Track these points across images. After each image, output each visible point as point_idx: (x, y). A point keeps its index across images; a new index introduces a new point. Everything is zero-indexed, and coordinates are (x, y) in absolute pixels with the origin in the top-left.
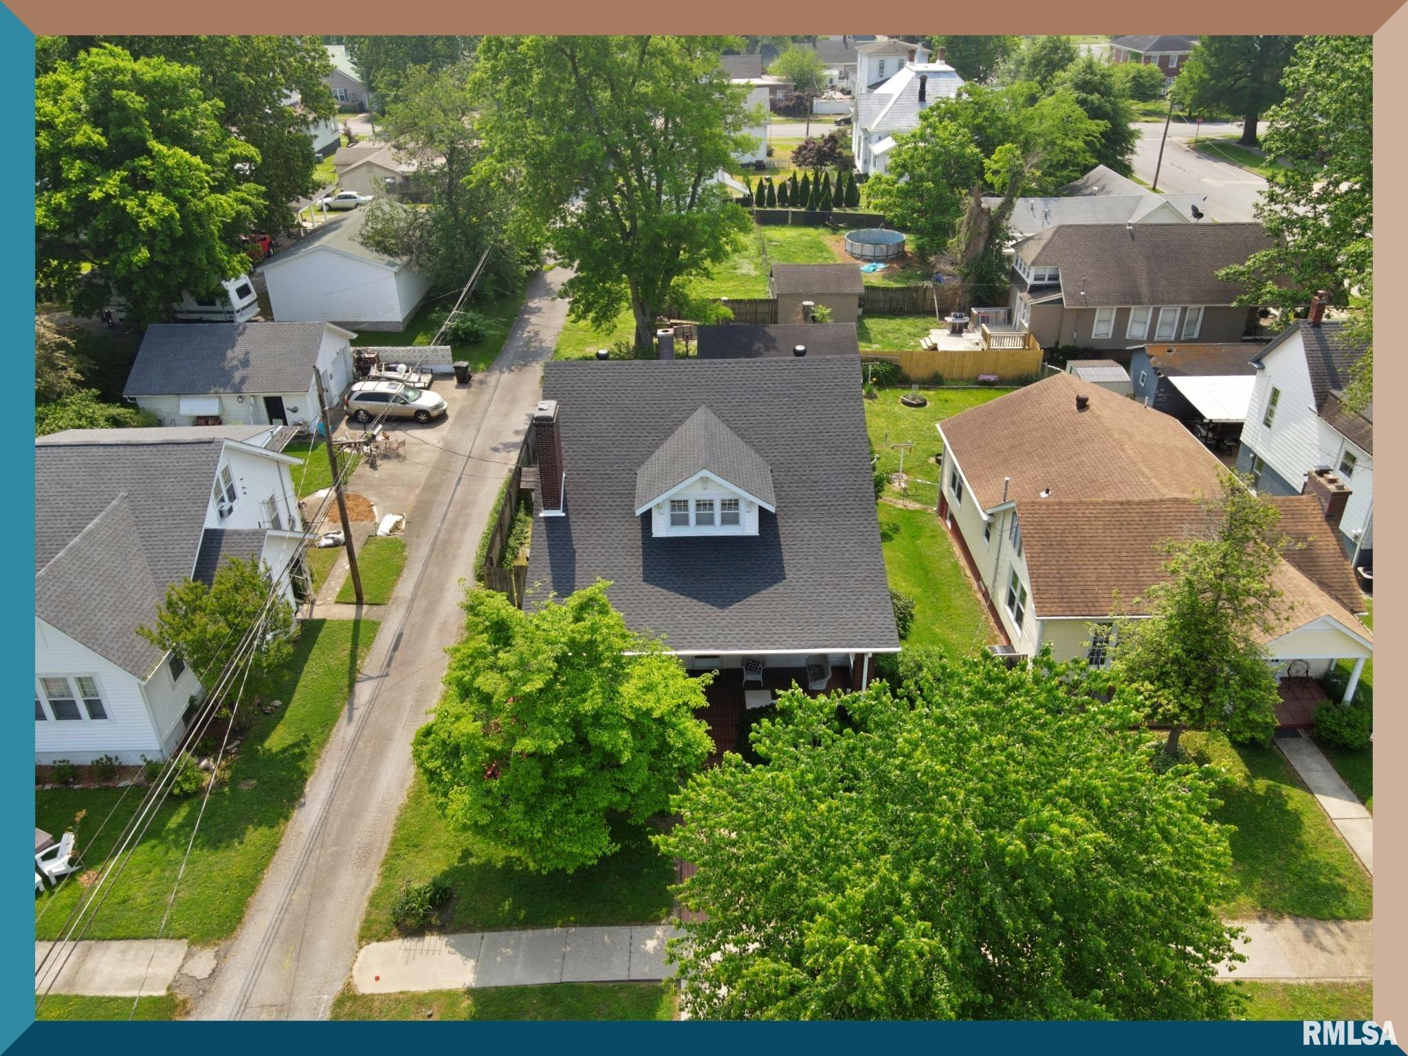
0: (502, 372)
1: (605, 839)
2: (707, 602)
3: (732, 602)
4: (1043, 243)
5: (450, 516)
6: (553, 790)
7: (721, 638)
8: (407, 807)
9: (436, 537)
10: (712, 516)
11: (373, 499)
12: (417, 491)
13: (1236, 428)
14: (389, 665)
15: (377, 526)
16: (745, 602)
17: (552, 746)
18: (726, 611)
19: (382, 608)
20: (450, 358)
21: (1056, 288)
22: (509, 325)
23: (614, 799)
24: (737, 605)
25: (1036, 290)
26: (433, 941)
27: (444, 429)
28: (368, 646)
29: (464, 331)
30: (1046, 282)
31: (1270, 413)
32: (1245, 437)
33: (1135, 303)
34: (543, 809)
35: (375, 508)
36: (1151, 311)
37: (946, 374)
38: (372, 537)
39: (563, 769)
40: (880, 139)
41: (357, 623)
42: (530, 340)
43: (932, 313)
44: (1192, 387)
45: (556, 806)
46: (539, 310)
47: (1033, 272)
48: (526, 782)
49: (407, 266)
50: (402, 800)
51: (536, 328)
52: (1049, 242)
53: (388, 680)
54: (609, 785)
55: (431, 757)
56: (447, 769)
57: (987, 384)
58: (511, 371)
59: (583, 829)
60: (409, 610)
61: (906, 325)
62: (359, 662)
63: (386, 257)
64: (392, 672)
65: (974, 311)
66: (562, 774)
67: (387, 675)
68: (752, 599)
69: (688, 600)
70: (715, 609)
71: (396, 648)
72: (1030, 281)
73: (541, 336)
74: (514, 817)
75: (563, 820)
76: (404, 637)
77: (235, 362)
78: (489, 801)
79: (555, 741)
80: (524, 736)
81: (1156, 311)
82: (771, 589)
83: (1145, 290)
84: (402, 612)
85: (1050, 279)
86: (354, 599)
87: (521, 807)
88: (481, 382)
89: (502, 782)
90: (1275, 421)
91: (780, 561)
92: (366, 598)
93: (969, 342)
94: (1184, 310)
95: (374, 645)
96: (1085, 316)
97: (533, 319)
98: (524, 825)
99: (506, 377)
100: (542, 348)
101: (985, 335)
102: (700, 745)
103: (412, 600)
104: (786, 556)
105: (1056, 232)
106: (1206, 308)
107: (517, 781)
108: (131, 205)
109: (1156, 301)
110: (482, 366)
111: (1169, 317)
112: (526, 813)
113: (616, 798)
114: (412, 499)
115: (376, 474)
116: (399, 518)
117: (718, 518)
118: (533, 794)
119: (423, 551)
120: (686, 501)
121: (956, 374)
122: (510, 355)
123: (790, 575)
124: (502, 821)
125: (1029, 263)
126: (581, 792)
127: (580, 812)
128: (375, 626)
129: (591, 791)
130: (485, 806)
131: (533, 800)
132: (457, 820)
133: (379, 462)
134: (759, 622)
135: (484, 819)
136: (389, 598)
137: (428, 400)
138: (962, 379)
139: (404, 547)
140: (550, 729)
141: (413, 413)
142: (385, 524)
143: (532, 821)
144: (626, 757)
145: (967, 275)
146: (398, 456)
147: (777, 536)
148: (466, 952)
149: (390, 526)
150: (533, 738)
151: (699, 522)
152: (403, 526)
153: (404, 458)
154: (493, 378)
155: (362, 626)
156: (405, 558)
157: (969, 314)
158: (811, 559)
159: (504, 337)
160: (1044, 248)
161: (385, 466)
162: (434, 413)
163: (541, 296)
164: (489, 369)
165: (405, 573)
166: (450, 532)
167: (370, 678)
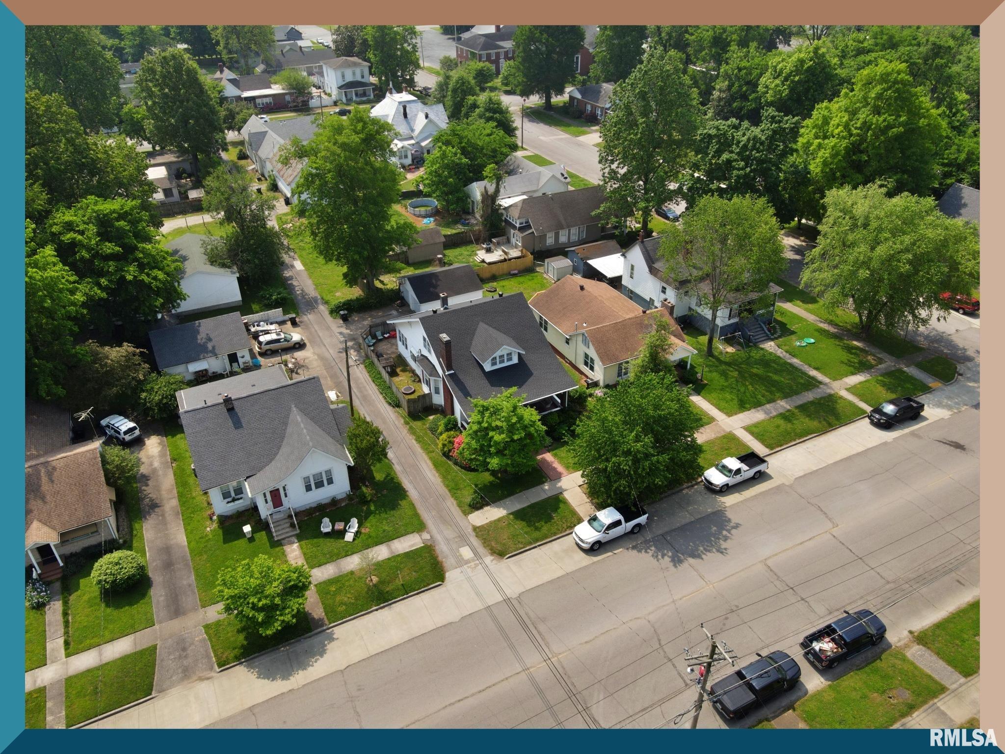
8: (443, 481)
10: (504, 360)
12: (329, 379)
13: (619, 278)
20: (282, 314)
21: (529, 227)
25: (522, 229)
26: (486, 508)
27: (310, 349)
30: (524, 225)
31: (632, 273)
32: (623, 282)
33: (560, 229)
36: (567, 230)
37: (497, 274)
43: (471, 242)
44: (598, 263)
47: (518, 222)
50: (439, 480)
52: (522, 207)
53: (394, 449)
57: (515, 275)
61: (463, 251)
65: (494, 240)
68: (527, 383)
72: (518, 225)
77: (204, 340)
81: (569, 230)
82: (531, 378)
83: (563, 222)
85: (526, 224)
90: (635, 276)
91: (528, 369)
93: (496, 256)
94: (579, 228)
96: (543, 237)
101: (503, 251)
104: (530, 367)
105: (523, 203)
106: (587, 226)
108: (144, 277)
109: (569, 227)
111: (574, 230)
114: (330, 383)
116: (334, 392)
117: (506, 360)
120: (495, 357)
121: (501, 273)
122: (301, 305)
123: (535, 372)
125: (517, 217)
137: (296, 337)
138: (503, 274)
142: (332, 396)
145: (486, 225)
147: (525, 362)
148: (498, 507)
149: (335, 395)
151: (500, 363)
152: (339, 394)
157: (491, 242)
159: (291, 296)
160: (521, 211)
161: (302, 372)
162: (302, 343)
164: (299, 315)
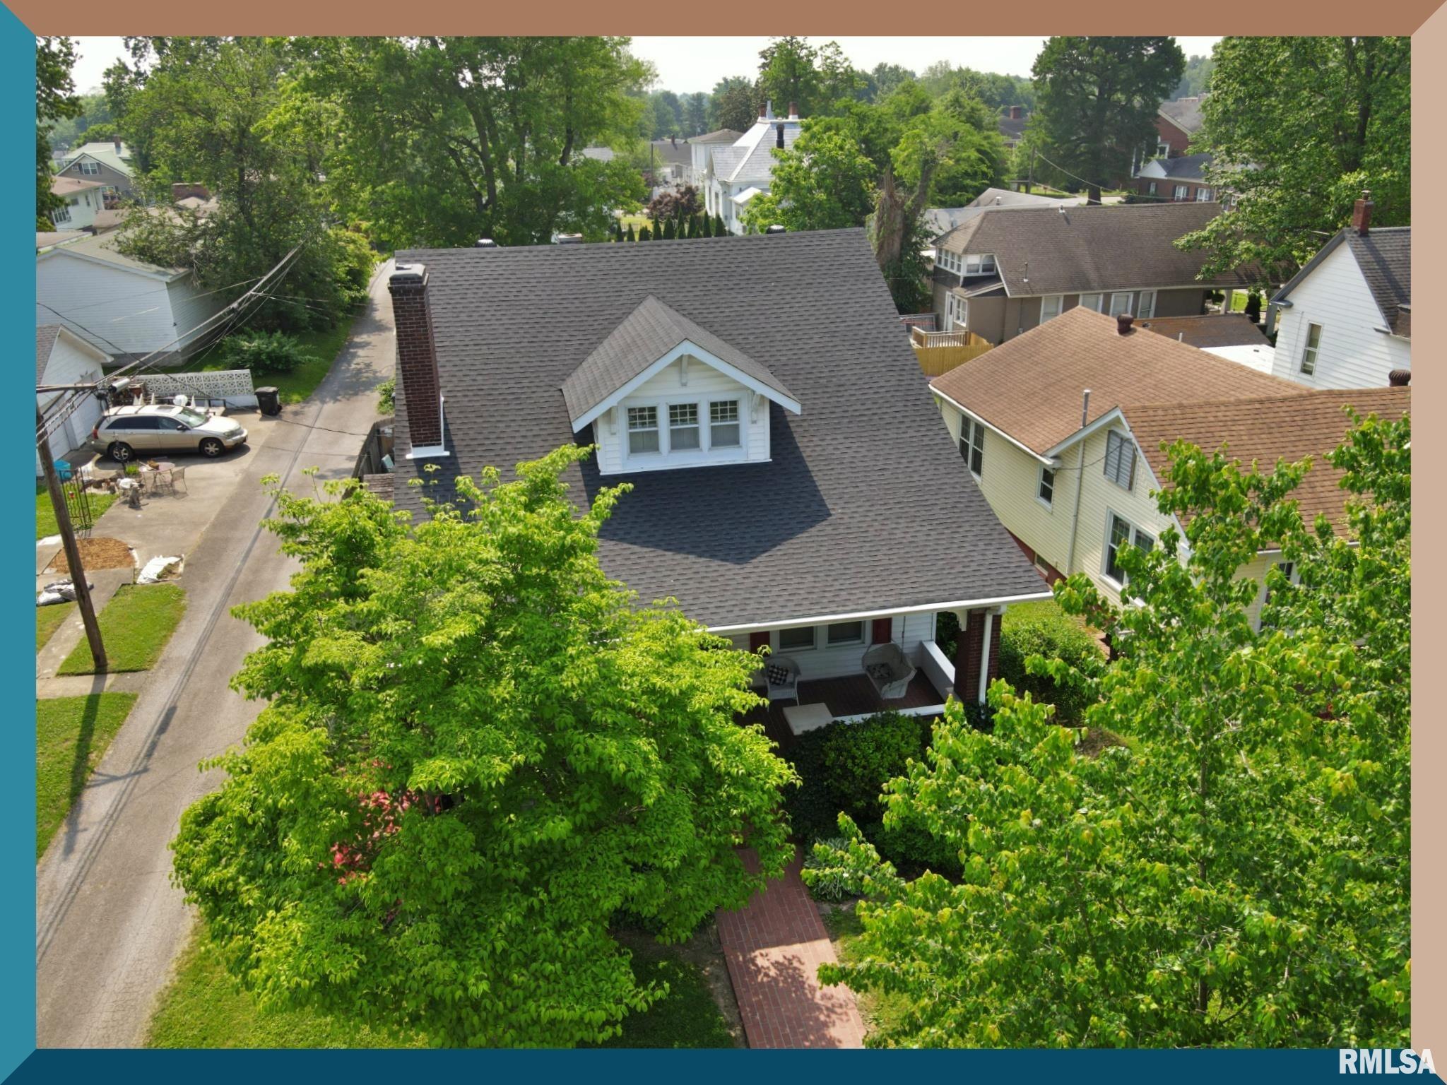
0: (323, 402)
1: (625, 980)
2: (713, 556)
3: (754, 554)
4: (971, 231)
5: (256, 552)
6: (498, 884)
7: (752, 605)
8: (176, 991)
9: (235, 579)
10: (695, 432)
11: (131, 541)
12: (204, 529)
14: (149, 755)
15: (136, 573)
16: (774, 551)
17: (501, 768)
18: (748, 567)
19: (142, 674)
20: (250, 387)
21: (996, 278)
22: (330, 358)
23: (633, 889)
24: (763, 557)
25: (970, 283)
27: (243, 462)
28: (112, 731)
29: (269, 355)
30: (981, 273)
31: (1309, 356)
33: (1084, 289)
34: (482, 928)
35: (135, 553)
36: (1101, 297)
38: (128, 586)
39: (523, 831)
40: (741, 190)
41: (93, 701)
42: (359, 371)
45: (512, 916)
46: (367, 344)
47: (963, 266)
48: (442, 866)
49: (184, 280)
50: (166, 978)
51: (367, 361)
52: (979, 228)
53: (146, 780)
54: (618, 860)
55: (215, 863)
56: (251, 879)
58: (336, 400)
59: (572, 965)
60: (188, 673)
62: (93, 756)
63: (154, 267)
64: (154, 764)
66: (519, 840)
67: (146, 770)
68: (786, 547)
69: (678, 557)
70: (730, 565)
71: (163, 728)
72: (964, 275)
73: (374, 367)
74: (417, 953)
75: (528, 948)
76: (178, 712)
78: (353, 926)
79: (505, 758)
80: (430, 755)
81: (1107, 298)
82: (813, 531)
83: (1092, 275)
84: (176, 677)
85: (984, 270)
86: (91, 667)
87: (433, 927)
88: (296, 413)
89: (383, 875)
90: (1319, 364)
91: (815, 492)
92: (112, 664)
94: (1137, 294)
95: (122, 729)
96: (1030, 305)
97: (361, 352)
98: (444, 969)
99: (330, 406)
100: (376, 378)
102: (769, 772)
103: (195, 660)
104: (822, 485)
105: (984, 219)
106: (1159, 292)
107: (418, 864)
109: (1107, 286)
110: (295, 397)
112: (445, 942)
113: (637, 885)
114: (195, 538)
115: (139, 514)
116: (173, 560)
117: (705, 437)
118: (458, 894)
119: (215, 594)
120: (653, 409)
122: (335, 386)
123: (836, 512)
124: (387, 970)
125: (960, 251)
126: (561, 882)
127: (561, 926)
128: (127, 702)
129: (581, 878)
130: (343, 939)
131: (459, 907)
132: (276, 987)
133: (143, 501)
134: (810, 578)
135: (343, 969)
136: (153, 661)
137: (219, 425)
139: (181, 595)
140: (489, 733)
141: (196, 444)
142: (151, 569)
143: (459, 957)
144: (653, 792)
146: (175, 493)
147: (800, 460)
149: (159, 569)
150: (454, 755)
151: (675, 446)
152: (181, 569)
153: (184, 494)
154: (313, 409)
155: (102, 702)
156: (184, 608)
158: (863, 487)
159: (326, 370)
160: (974, 235)
161: (152, 507)
162: (229, 442)
163: (368, 332)
164: (306, 400)
165: (183, 627)
166: (256, 571)
167: (114, 779)
